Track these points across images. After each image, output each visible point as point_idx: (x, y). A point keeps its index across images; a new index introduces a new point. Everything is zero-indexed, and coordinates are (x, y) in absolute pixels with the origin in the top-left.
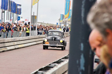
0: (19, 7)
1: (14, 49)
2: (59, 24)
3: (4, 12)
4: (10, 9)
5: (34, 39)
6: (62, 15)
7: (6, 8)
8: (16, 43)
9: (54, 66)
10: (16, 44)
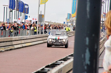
0: (26, 7)
1: (22, 48)
2: (66, 23)
3: (12, 11)
4: (18, 8)
5: (41, 37)
6: (69, 14)
7: (13, 7)
8: (23, 41)
9: (61, 63)
10: (23, 43)
